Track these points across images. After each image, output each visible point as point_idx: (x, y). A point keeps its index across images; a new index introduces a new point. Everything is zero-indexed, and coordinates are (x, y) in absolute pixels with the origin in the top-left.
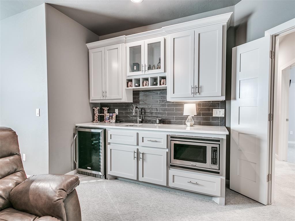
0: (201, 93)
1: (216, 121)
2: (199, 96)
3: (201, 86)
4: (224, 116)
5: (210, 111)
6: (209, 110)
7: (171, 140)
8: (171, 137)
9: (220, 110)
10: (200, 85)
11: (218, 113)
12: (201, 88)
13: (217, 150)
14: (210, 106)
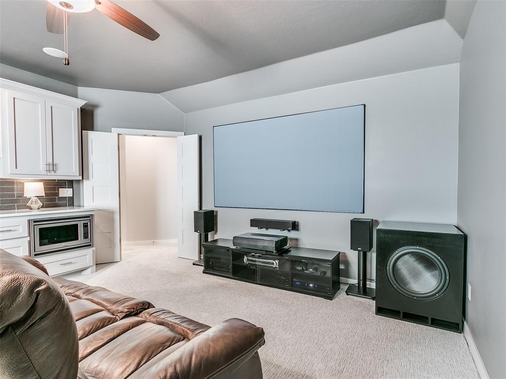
0: (56, 171)
1: (63, 201)
2: (55, 174)
3: (56, 164)
4: (72, 196)
5: (55, 191)
6: (54, 189)
7: (34, 225)
8: (35, 222)
9: (67, 189)
10: (54, 163)
11: (66, 192)
12: (55, 165)
13: (88, 226)
14: (55, 185)
